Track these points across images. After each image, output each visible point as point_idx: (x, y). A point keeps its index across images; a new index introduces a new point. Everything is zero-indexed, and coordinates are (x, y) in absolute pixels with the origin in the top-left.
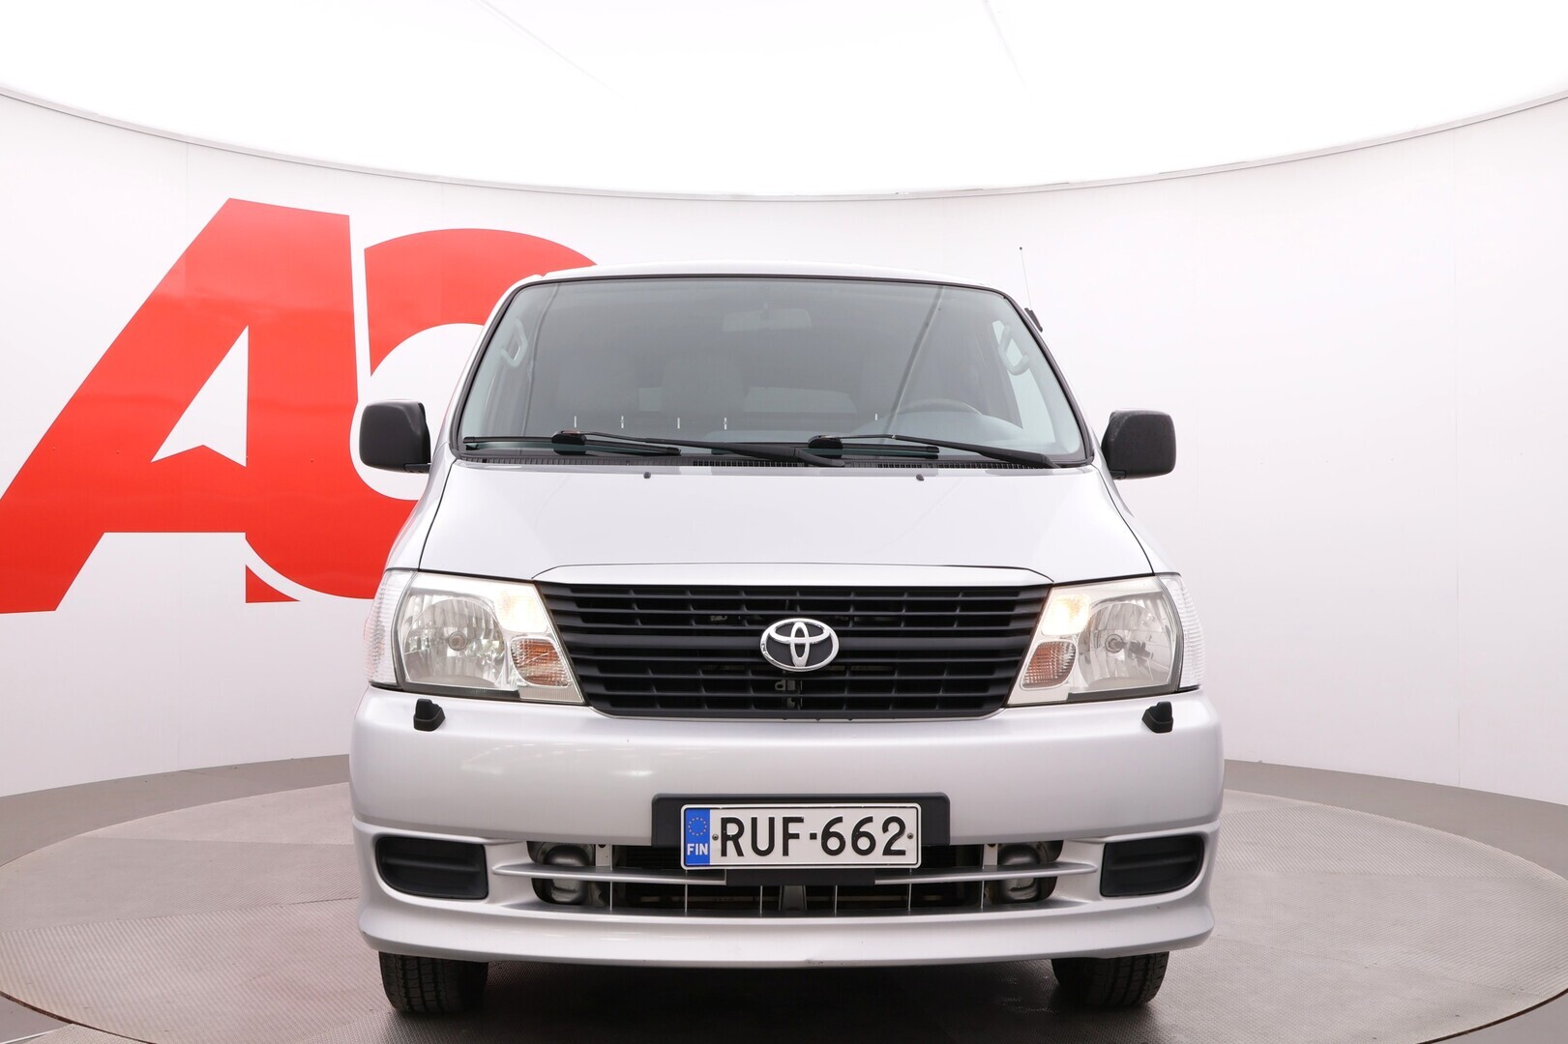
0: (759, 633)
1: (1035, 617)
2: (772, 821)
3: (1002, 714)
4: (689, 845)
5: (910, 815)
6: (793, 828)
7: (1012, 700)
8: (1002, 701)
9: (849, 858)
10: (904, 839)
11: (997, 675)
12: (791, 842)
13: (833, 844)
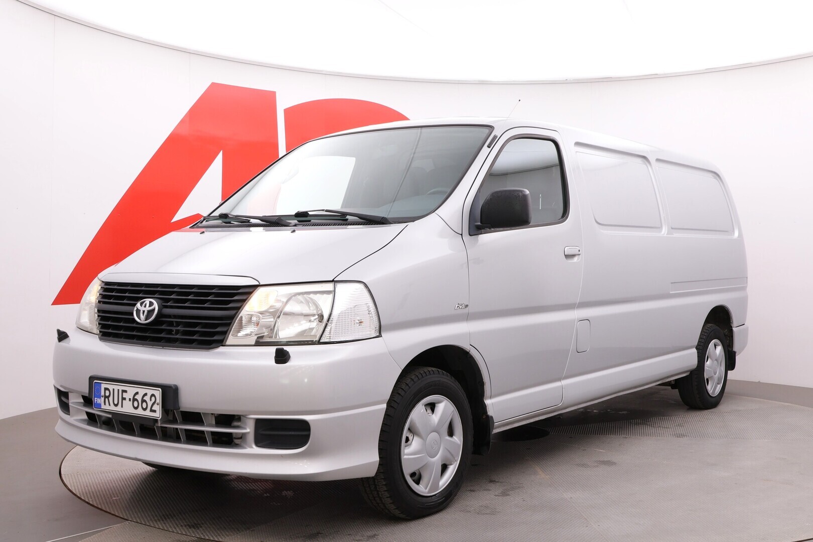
0: (134, 305)
1: (244, 301)
2: (118, 390)
3: (221, 349)
4: (96, 399)
5: (158, 393)
6: (125, 395)
7: (228, 343)
8: (221, 343)
9: (140, 412)
10: (156, 405)
11: (219, 329)
12: (124, 401)
13: (136, 404)
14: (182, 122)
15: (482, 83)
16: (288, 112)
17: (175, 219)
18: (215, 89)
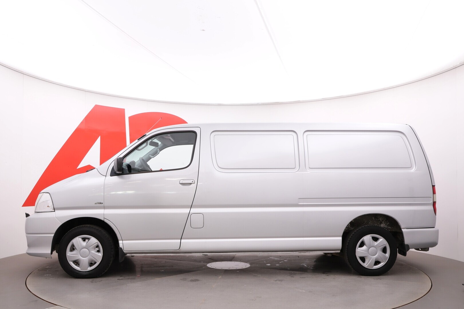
14: (82, 123)
15: (220, 105)
16: (131, 118)
17: (79, 167)
18: (97, 108)
